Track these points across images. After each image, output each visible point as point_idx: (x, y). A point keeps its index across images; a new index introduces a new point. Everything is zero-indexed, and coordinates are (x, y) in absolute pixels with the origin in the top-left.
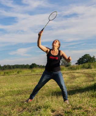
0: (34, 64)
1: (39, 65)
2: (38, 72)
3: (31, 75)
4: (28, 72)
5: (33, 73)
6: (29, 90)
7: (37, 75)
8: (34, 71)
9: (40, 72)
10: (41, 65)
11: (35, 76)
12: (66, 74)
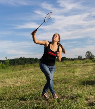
0: (64, 57)
1: (68, 58)
2: (68, 64)
3: (62, 67)
4: (60, 64)
5: (64, 65)
6: (63, 80)
7: (67, 66)
8: (65, 63)
9: (69, 64)
10: (70, 58)
11: (66, 67)
12: (91, 66)
